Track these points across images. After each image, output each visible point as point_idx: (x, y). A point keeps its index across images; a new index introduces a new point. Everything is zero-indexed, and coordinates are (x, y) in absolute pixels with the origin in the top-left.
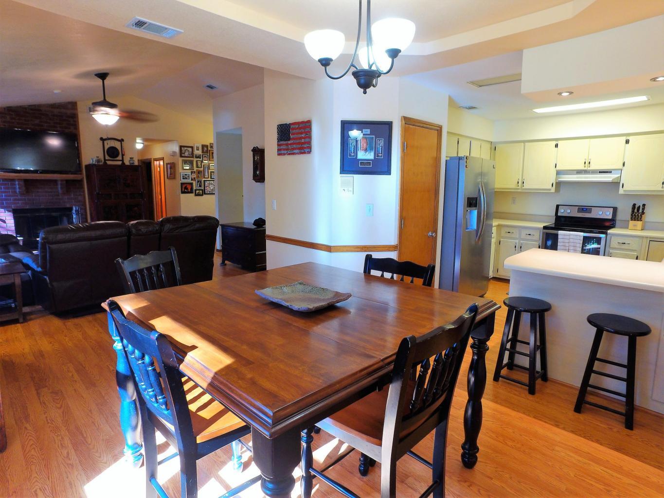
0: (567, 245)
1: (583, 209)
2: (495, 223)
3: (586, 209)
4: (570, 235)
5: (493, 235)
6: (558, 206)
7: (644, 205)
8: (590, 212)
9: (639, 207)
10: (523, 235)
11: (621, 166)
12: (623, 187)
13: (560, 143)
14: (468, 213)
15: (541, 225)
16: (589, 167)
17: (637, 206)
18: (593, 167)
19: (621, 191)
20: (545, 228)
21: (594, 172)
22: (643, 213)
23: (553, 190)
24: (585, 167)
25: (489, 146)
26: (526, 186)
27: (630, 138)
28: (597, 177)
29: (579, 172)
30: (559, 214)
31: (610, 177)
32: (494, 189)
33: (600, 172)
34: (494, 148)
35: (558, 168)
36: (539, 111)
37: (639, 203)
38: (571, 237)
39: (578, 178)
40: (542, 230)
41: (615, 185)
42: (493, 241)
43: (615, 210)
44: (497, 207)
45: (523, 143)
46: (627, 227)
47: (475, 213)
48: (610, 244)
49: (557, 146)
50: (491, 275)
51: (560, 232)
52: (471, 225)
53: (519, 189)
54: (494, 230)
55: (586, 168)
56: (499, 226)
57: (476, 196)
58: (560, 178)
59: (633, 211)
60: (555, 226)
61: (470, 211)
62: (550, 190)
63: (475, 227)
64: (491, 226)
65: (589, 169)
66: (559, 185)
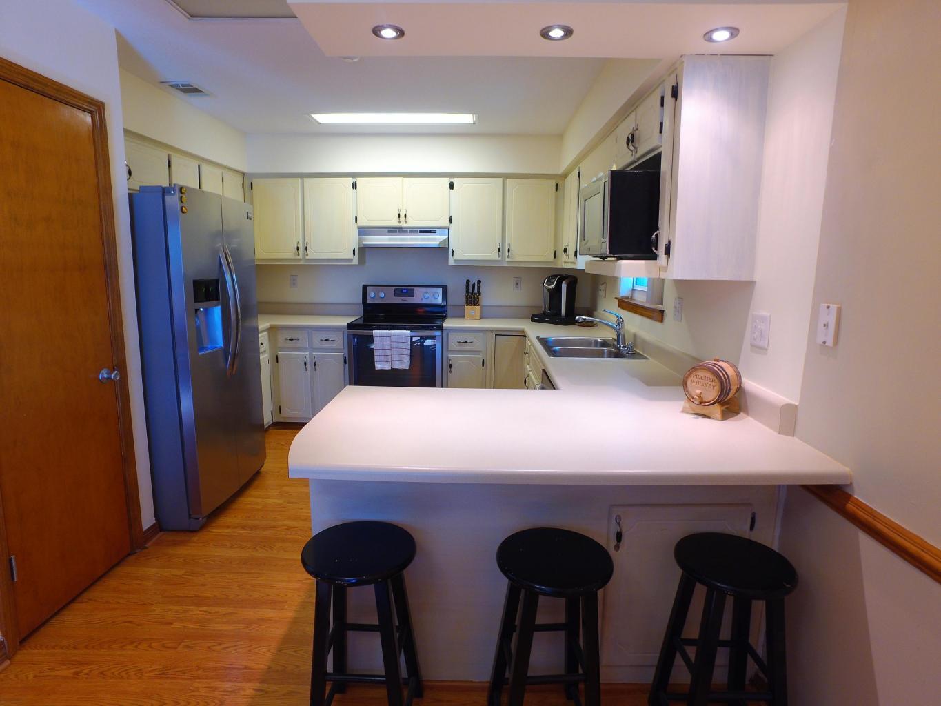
0: (388, 352)
1: (402, 290)
2: (263, 324)
3: (407, 290)
4: (391, 336)
5: (262, 349)
6: (365, 287)
7: (479, 282)
8: (413, 296)
9: (474, 284)
10: (316, 342)
11: (447, 223)
12: (452, 255)
13: (360, 181)
14: (201, 316)
15: (344, 322)
16: (406, 222)
17: (471, 284)
18: (412, 223)
19: (451, 262)
20: (350, 326)
21: (413, 230)
22: (479, 294)
23: (356, 261)
24: (400, 222)
25: (239, 179)
26: (312, 254)
27: (455, 181)
28: (416, 240)
29: (392, 230)
30: (369, 301)
31: (435, 240)
32: (253, 261)
33: (421, 232)
34: (249, 183)
35: (360, 223)
36: (323, 118)
37: (474, 280)
38: (394, 339)
39: (390, 240)
40: (346, 332)
41: (443, 251)
42: (264, 358)
43: (445, 289)
44: (263, 293)
45: (299, 179)
46: (462, 316)
47: (217, 312)
48: (448, 345)
49: (354, 186)
50: (268, 419)
51: (376, 332)
52: (212, 340)
53: (300, 260)
54: (263, 337)
55: (401, 225)
56: (272, 330)
57: (215, 278)
58: (365, 240)
59: (467, 291)
60: (364, 320)
61: (206, 310)
62: (350, 260)
63: (220, 343)
64: (255, 331)
65: (405, 225)
66: (364, 251)
